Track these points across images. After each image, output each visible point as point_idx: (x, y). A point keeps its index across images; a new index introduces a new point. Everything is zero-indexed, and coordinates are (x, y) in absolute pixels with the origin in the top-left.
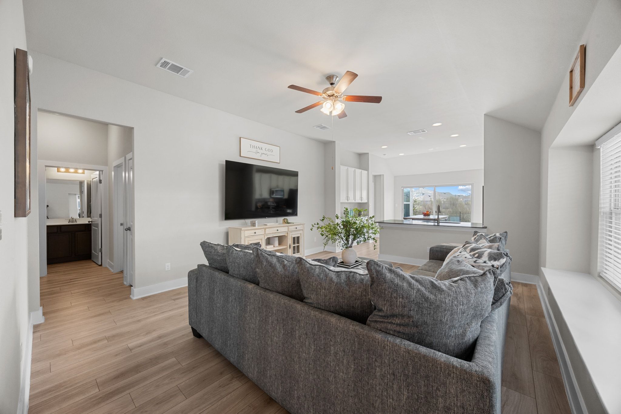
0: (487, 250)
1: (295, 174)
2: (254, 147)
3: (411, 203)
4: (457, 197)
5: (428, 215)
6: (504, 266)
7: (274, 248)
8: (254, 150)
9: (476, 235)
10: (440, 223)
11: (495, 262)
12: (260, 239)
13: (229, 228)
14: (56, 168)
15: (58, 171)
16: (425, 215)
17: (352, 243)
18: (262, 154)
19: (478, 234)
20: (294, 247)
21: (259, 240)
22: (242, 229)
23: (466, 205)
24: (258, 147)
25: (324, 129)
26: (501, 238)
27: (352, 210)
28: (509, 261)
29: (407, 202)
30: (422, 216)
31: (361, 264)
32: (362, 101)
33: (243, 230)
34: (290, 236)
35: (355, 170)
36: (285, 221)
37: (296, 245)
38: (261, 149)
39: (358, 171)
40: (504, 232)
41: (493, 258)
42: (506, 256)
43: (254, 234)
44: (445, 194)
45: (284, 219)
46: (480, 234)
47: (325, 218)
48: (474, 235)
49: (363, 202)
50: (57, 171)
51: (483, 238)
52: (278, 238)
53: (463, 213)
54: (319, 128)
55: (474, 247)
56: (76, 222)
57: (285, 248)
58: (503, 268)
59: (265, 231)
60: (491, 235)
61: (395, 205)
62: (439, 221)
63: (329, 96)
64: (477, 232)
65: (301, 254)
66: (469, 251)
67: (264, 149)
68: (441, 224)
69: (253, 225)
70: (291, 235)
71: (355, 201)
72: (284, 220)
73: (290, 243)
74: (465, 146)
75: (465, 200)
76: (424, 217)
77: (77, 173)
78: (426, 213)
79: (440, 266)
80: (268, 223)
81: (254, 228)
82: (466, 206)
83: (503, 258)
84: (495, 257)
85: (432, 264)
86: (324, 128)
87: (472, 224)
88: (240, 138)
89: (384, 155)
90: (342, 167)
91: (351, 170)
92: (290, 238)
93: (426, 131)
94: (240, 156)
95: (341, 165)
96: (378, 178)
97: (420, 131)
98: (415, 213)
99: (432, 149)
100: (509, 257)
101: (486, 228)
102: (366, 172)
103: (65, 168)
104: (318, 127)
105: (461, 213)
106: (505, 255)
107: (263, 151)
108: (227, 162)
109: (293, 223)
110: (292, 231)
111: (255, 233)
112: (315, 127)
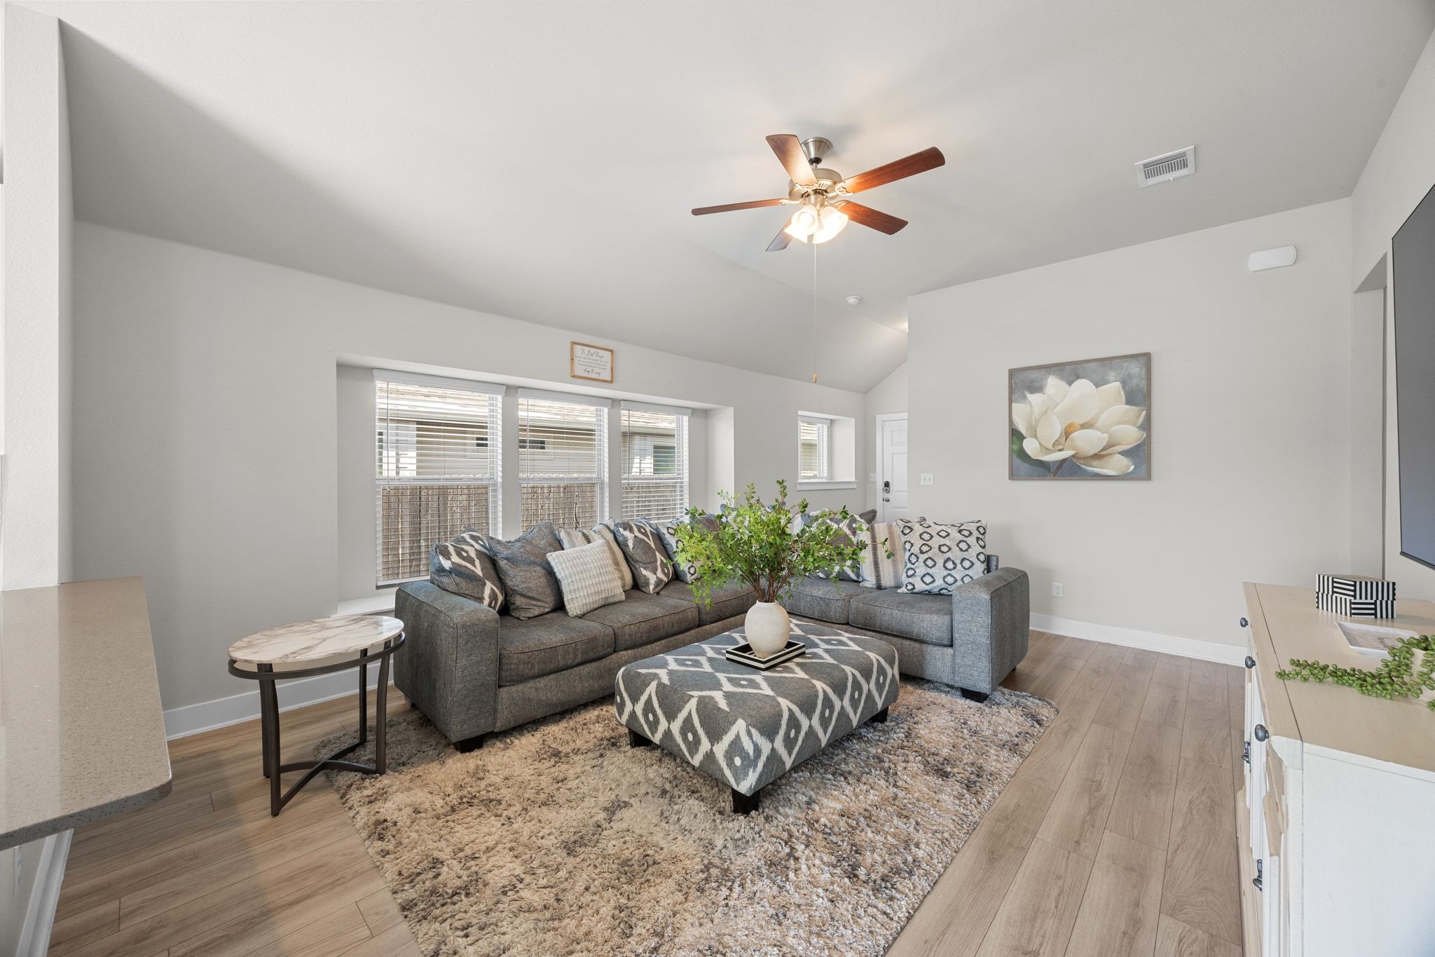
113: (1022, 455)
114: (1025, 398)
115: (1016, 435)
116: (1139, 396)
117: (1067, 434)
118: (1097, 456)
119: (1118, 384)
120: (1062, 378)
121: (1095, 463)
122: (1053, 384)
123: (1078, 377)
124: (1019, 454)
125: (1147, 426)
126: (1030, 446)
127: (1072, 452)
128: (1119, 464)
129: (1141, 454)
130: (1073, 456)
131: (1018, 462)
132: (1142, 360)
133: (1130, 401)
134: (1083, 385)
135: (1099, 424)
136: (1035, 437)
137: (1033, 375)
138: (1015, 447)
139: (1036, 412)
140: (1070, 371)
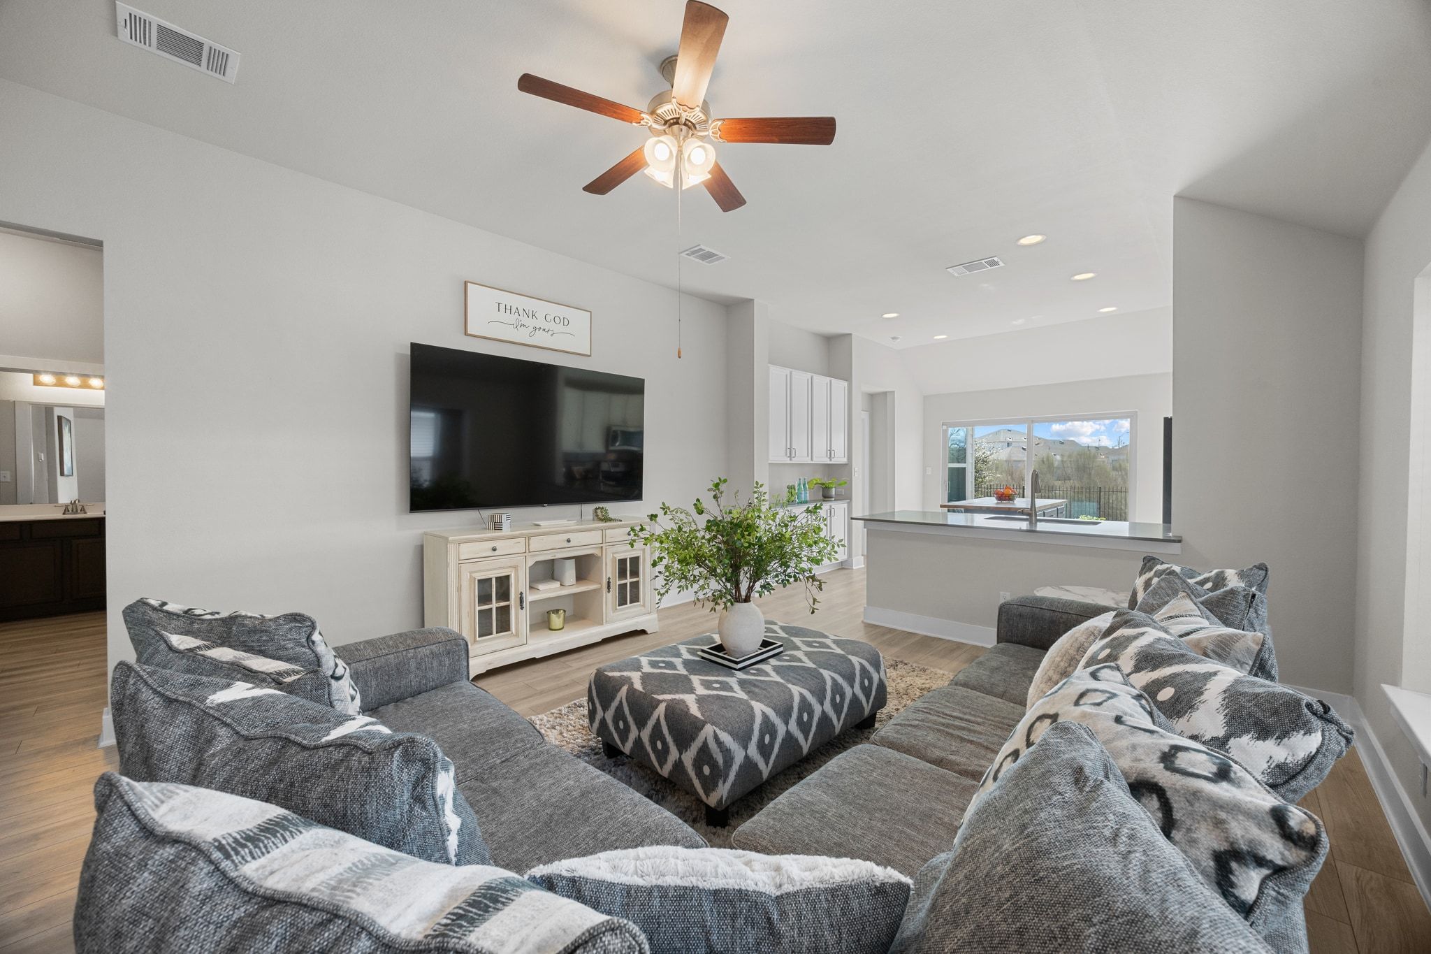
0: (1215, 674)
1: (633, 388)
2: (508, 307)
3: (970, 465)
4: (1093, 451)
5: (1009, 498)
6: (1311, 769)
7: (561, 590)
8: (512, 318)
9: (1151, 569)
10: (1038, 523)
11: (1260, 743)
12: (511, 567)
13: (426, 534)
14: (31, 376)
15: (36, 383)
16: (1001, 497)
17: (750, 589)
18: (535, 329)
19: (1159, 567)
20: (622, 588)
21: (510, 570)
22: (450, 538)
23: (1117, 470)
24: (521, 312)
25: (709, 262)
26: (1254, 596)
27: (804, 485)
28: (1337, 744)
29: (959, 462)
30: (991, 502)
31: (782, 652)
32: (774, 138)
33: (453, 542)
34: (610, 557)
35: (812, 378)
36: (597, 516)
37: (629, 580)
38: (531, 316)
39: (821, 381)
40: (1255, 566)
41: (1251, 721)
42: (1321, 718)
43: (491, 553)
44: (1063, 443)
45: (596, 509)
46: (1165, 566)
47: (669, 508)
48: (1142, 569)
49: (834, 462)
50: (32, 382)
51: (1181, 594)
52: (574, 560)
53: (1107, 490)
54: (697, 257)
55: (1150, 645)
56: (85, 513)
57: (594, 590)
58: (1306, 778)
59: (527, 544)
60: (1206, 575)
61: (924, 471)
62: (1036, 516)
63: (666, 122)
64: (1154, 559)
65: (644, 606)
66: (1132, 663)
67: (540, 315)
68: (1041, 527)
69: (497, 526)
70: (613, 554)
71: (812, 459)
72: (596, 512)
73: (609, 575)
74: (1114, 309)
75: (1112, 458)
76: (998, 503)
77: (89, 387)
78: (1003, 494)
79: (1028, 669)
80: (541, 520)
81: (498, 534)
82: (1114, 473)
83: (1309, 732)
84: (1259, 714)
85: (1005, 659)
86: (708, 256)
87: (1133, 526)
88: (466, 283)
89: (894, 338)
90: (774, 370)
91: (801, 378)
92: (609, 564)
93: (1001, 264)
94: (466, 334)
95: (770, 362)
96: (878, 402)
97: (983, 261)
98: (979, 492)
99: (1020, 321)
100: (1337, 724)
101: (1180, 541)
102: (845, 384)
103: (55, 374)
104: (693, 253)
105: (1103, 490)
106: (1315, 714)
107: (540, 323)
108: (415, 347)
109: (621, 521)
110: (613, 544)
111: (494, 549)
112: (683, 255)
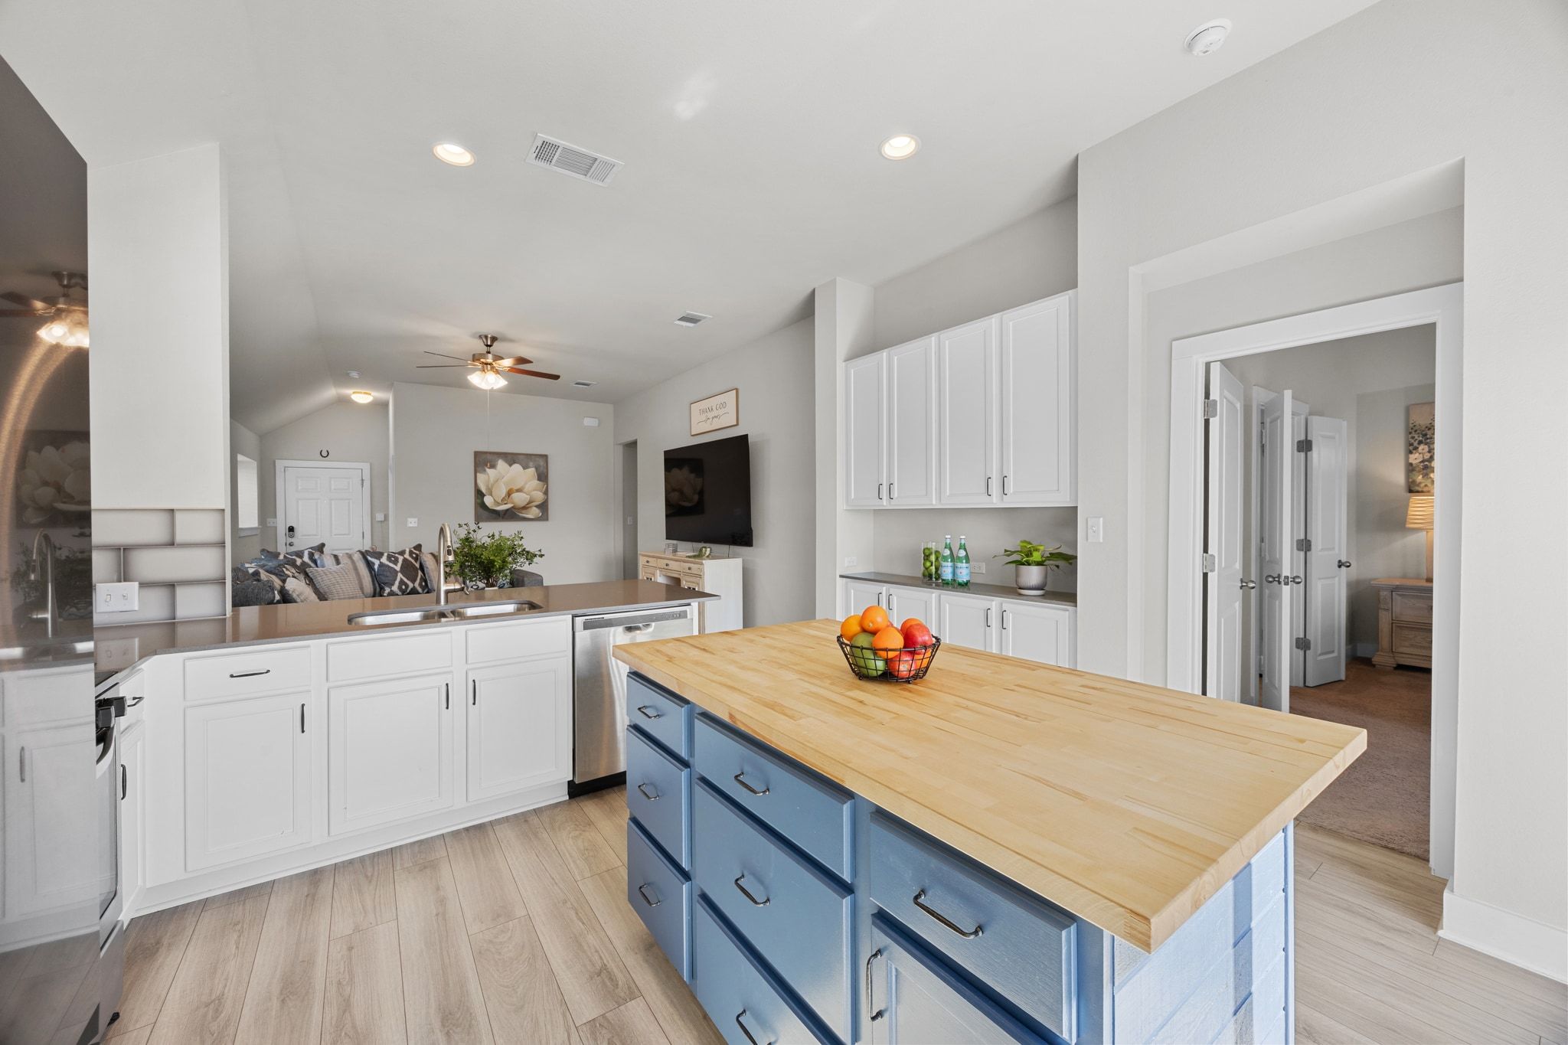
2: (703, 413)
18: (713, 418)
24: (707, 410)
38: (711, 410)
67: (714, 407)
88: (691, 405)
94: (691, 435)
108: (666, 453)
111: (648, 562)
113: (483, 506)
114: (485, 470)
115: (479, 494)
116: (543, 477)
117: (509, 493)
118: (525, 508)
119: (533, 469)
120: (506, 462)
121: (523, 512)
122: (501, 464)
123: (515, 463)
124: (480, 505)
125: (546, 493)
126: (488, 501)
127: (512, 505)
128: (534, 512)
129: (544, 506)
130: (512, 507)
131: (481, 510)
132: (545, 458)
133: (539, 479)
134: (517, 467)
135: (525, 490)
136: (491, 495)
137: (489, 457)
138: (479, 501)
139: (492, 480)
140: (511, 458)
